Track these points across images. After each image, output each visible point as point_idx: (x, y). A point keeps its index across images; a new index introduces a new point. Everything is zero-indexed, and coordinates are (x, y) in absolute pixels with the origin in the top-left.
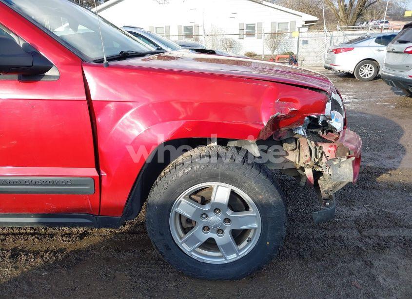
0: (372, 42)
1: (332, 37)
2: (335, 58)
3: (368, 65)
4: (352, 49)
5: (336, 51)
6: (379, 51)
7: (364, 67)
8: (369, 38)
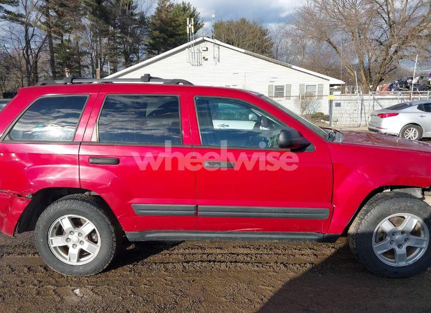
0: (415, 108)
1: (362, 100)
2: (381, 122)
3: (412, 128)
4: (396, 114)
5: (382, 116)
6: (422, 116)
7: (408, 131)
8: (411, 105)
